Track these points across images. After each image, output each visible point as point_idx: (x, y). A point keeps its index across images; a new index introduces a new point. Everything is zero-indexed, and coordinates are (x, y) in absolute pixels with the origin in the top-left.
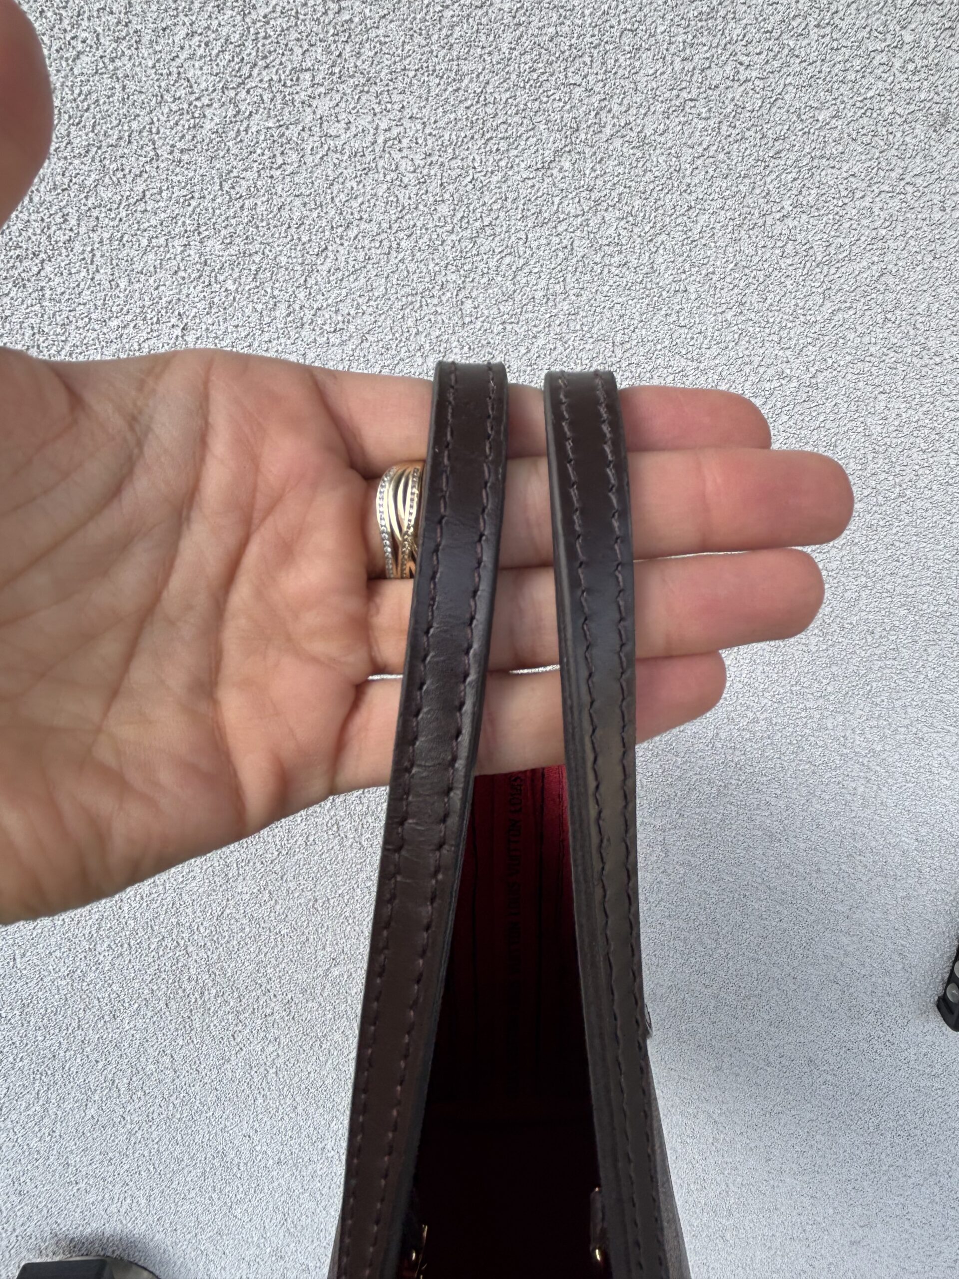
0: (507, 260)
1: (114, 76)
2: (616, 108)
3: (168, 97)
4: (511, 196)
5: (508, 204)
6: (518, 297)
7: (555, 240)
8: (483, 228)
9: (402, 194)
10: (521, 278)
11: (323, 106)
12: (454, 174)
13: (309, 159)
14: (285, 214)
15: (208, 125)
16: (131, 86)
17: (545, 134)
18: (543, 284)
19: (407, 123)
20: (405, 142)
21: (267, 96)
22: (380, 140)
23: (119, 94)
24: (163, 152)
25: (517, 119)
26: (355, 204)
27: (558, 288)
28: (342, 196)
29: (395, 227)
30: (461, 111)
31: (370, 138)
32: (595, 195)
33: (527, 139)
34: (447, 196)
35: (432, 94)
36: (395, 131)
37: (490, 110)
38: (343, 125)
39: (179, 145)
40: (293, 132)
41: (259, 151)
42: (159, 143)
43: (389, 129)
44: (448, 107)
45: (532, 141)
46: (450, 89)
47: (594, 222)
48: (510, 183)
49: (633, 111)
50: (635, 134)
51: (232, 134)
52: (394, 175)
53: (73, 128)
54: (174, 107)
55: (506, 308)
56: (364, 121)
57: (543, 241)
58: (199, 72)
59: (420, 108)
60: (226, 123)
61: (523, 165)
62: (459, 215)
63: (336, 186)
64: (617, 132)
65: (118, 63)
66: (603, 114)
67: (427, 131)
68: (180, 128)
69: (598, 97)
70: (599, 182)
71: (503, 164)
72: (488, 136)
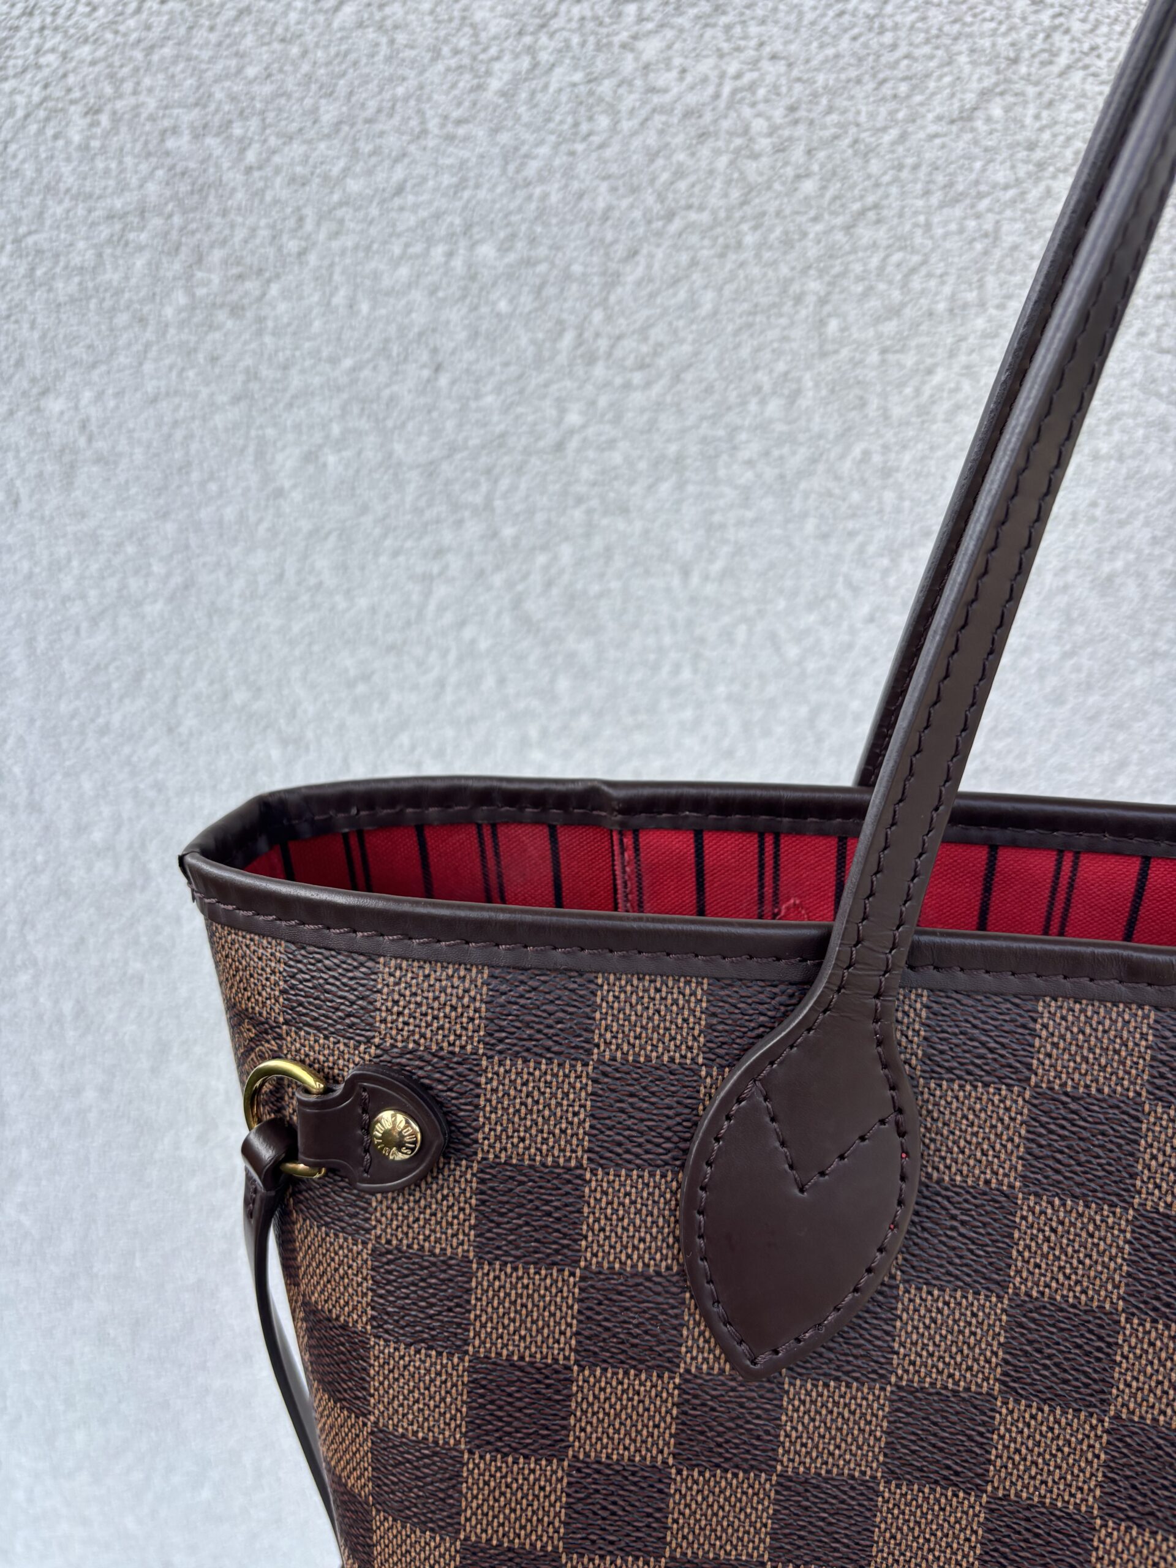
0: (897, 257)
1: (380, 27)
2: (1077, 27)
3: (446, 50)
4: (910, 161)
5: (905, 174)
6: (908, 312)
7: (972, 224)
8: (862, 212)
9: (751, 168)
10: (916, 283)
11: (650, 48)
12: (827, 134)
13: (626, 125)
14: (585, 204)
15: (495, 84)
16: (401, 38)
17: (967, 69)
18: (947, 290)
19: (765, 64)
20: (761, 92)
21: (575, 40)
22: (726, 90)
23: (384, 50)
24: (433, 125)
25: (926, 50)
26: (682, 185)
27: (971, 296)
28: (665, 176)
29: (738, 215)
30: (844, 44)
31: (710, 90)
32: (1038, 154)
33: (940, 78)
34: (815, 167)
35: (805, 22)
36: (748, 77)
37: (888, 38)
38: (674, 74)
39: (456, 114)
40: (606, 87)
41: (558, 118)
42: (430, 113)
43: (738, 76)
44: (826, 39)
45: (947, 79)
46: (831, 13)
47: (1035, 193)
48: (908, 144)
49: (1104, 29)
50: (1102, 63)
51: (524, 95)
52: (738, 141)
53: (323, 101)
54: (453, 62)
55: (890, 327)
56: (706, 66)
57: (953, 227)
58: (488, 15)
59: (787, 43)
60: (517, 80)
61: (930, 116)
62: (829, 195)
63: (660, 162)
64: (1078, 60)
65: (388, 10)
66: (1057, 37)
67: (795, 73)
68: (456, 92)
69: (1050, 12)
70: (1046, 136)
71: (901, 115)
72: (881, 76)
